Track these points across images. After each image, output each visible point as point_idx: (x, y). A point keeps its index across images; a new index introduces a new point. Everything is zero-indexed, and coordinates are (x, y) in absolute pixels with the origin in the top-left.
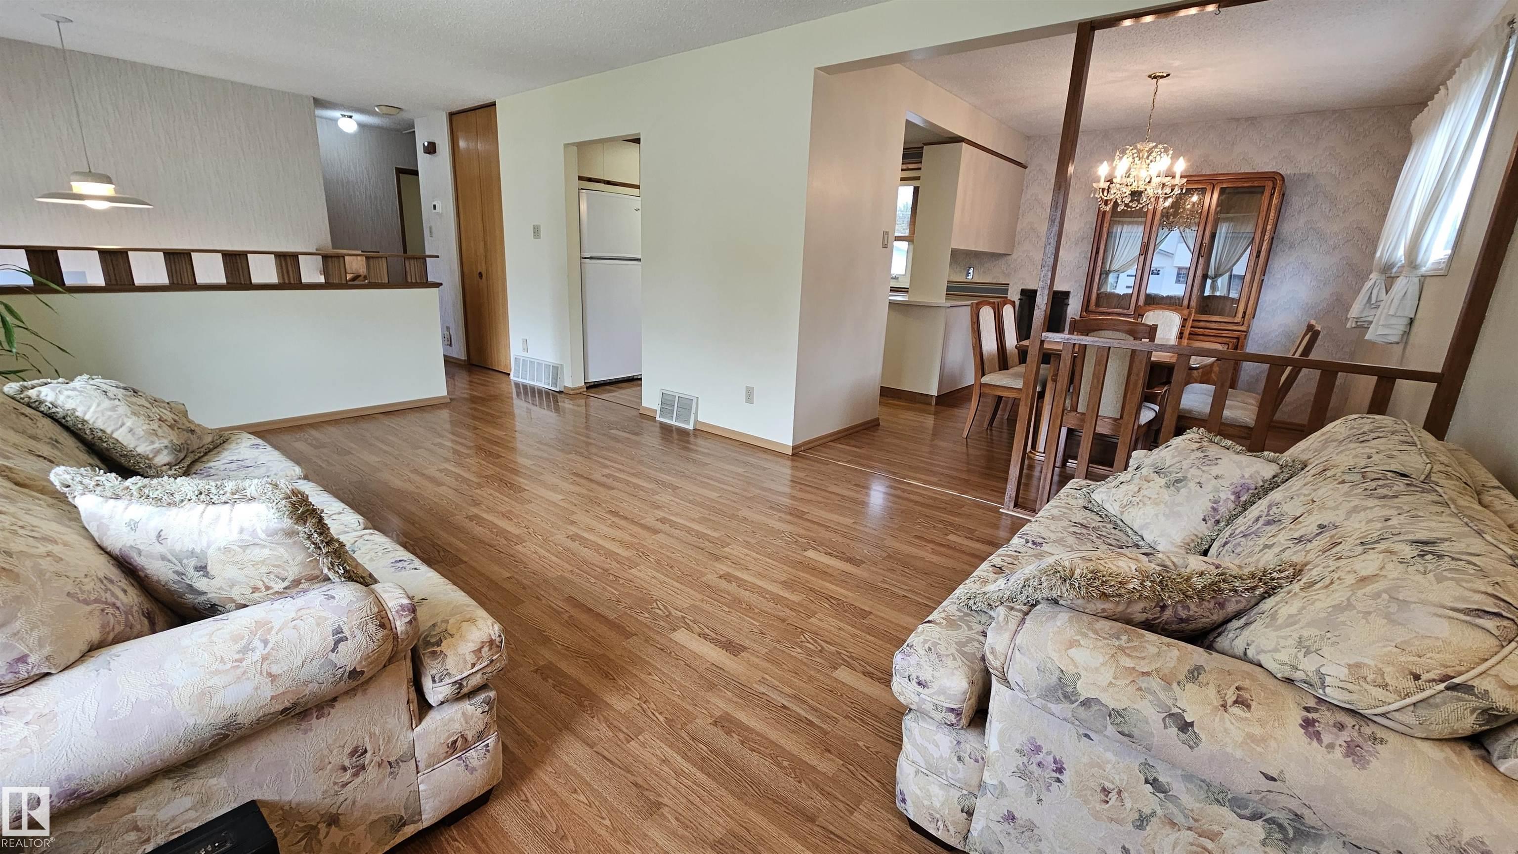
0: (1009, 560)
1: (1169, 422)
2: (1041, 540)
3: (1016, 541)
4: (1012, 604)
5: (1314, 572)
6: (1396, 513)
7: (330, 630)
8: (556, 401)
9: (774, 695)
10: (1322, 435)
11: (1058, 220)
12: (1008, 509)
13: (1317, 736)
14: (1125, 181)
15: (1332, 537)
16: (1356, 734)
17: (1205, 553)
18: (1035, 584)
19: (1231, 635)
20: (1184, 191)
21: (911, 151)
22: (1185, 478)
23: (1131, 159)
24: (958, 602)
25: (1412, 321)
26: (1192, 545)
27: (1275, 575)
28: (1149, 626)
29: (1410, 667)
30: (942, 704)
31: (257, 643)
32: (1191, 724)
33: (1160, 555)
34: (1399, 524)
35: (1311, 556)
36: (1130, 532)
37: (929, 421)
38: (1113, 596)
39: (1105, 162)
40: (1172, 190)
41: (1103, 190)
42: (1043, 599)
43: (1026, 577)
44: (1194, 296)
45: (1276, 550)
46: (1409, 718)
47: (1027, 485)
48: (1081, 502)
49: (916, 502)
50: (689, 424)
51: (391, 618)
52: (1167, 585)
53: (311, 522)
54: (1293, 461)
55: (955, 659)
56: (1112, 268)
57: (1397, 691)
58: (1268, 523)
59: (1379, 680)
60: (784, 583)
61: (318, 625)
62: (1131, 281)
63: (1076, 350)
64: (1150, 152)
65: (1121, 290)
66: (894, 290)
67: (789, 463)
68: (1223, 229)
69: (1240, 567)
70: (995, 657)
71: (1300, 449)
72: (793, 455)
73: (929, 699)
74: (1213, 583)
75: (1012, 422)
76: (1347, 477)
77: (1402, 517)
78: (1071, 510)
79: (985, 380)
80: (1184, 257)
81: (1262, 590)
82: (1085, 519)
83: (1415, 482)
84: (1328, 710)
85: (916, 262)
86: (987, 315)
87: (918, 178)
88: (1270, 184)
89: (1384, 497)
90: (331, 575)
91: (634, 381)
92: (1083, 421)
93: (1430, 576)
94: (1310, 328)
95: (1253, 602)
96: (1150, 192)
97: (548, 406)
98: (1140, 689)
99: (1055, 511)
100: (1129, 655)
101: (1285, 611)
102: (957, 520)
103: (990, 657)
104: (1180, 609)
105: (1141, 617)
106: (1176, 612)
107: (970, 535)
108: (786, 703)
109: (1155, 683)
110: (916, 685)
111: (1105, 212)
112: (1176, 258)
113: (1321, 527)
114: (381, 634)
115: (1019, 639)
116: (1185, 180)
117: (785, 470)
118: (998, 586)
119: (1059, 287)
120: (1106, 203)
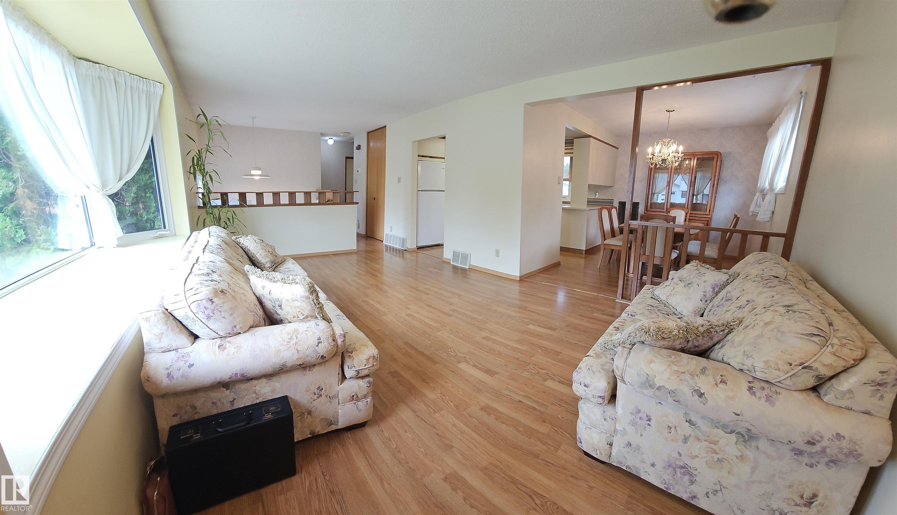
0: (621, 324)
1: (683, 259)
2: (634, 314)
3: (623, 315)
4: (624, 345)
5: (747, 322)
6: (776, 294)
7: (317, 337)
8: (403, 254)
9: (514, 396)
10: (745, 261)
11: (633, 172)
12: (619, 300)
13: (754, 393)
14: (659, 155)
15: (752, 305)
16: (769, 391)
17: (702, 316)
18: (634, 335)
19: (716, 351)
20: (683, 159)
21: (569, 141)
22: (692, 282)
23: (661, 146)
24: (600, 346)
25: (773, 212)
26: (697, 312)
27: (732, 324)
28: (683, 350)
29: (788, 360)
30: (596, 394)
31: (294, 337)
32: (704, 394)
33: (685, 318)
34: (778, 298)
35: (745, 314)
36: (671, 308)
37: (582, 261)
38: (667, 338)
39: (651, 147)
40: (678, 159)
41: (650, 158)
42: (637, 342)
43: (629, 332)
44: (689, 203)
45: (731, 312)
46: (789, 382)
47: (626, 288)
48: (650, 296)
49: (579, 299)
50: (466, 266)
51: (337, 338)
52: (689, 331)
53: (315, 294)
54: (734, 273)
55: (600, 372)
56: (656, 192)
57: (784, 372)
58: (727, 300)
59: (777, 367)
60: (517, 341)
61: (313, 335)
62: (664, 197)
63: (644, 228)
64: (668, 143)
65: (660, 201)
66: (564, 203)
67: (518, 284)
68: (699, 175)
69: (718, 321)
70: (618, 370)
71: (737, 268)
72: (520, 280)
73: (590, 393)
74: (708, 329)
75: (618, 260)
76: (756, 279)
77: (778, 295)
78: (646, 299)
79: (606, 242)
80: (684, 187)
81: (727, 331)
82: (652, 303)
83: (782, 280)
84: (758, 381)
85: (572, 190)
86: (605, 213)
87: (572, 153)
88: (716, 157)
89: (770, 287)
90: (318, 316)
91: (440, 246)
92: (648, 259)
93: (792, 321)
94: (736, 216)
95: (724, 336)
96: (669, 159)
97: (400, 257)
98: (681, 380)
99: (640, 300)
100: (676, 365)
101: (737, 340)
102: (597, 306)
103: (616, 371)
104: (695, 341)
105: (679, 347)
106: (693, 343)
107: (603, 313)
108: (520, 399)
109: (687, 376)
110: (584, 387)
111: (651, 168)
112: (681, 187)
113: (748, 301)
114: (333, 343)
115: (628, 361)
116: (683, 154)
117: (516, 287)
118: (618, 337)
119: (635, 200)
120: (652, 164)
